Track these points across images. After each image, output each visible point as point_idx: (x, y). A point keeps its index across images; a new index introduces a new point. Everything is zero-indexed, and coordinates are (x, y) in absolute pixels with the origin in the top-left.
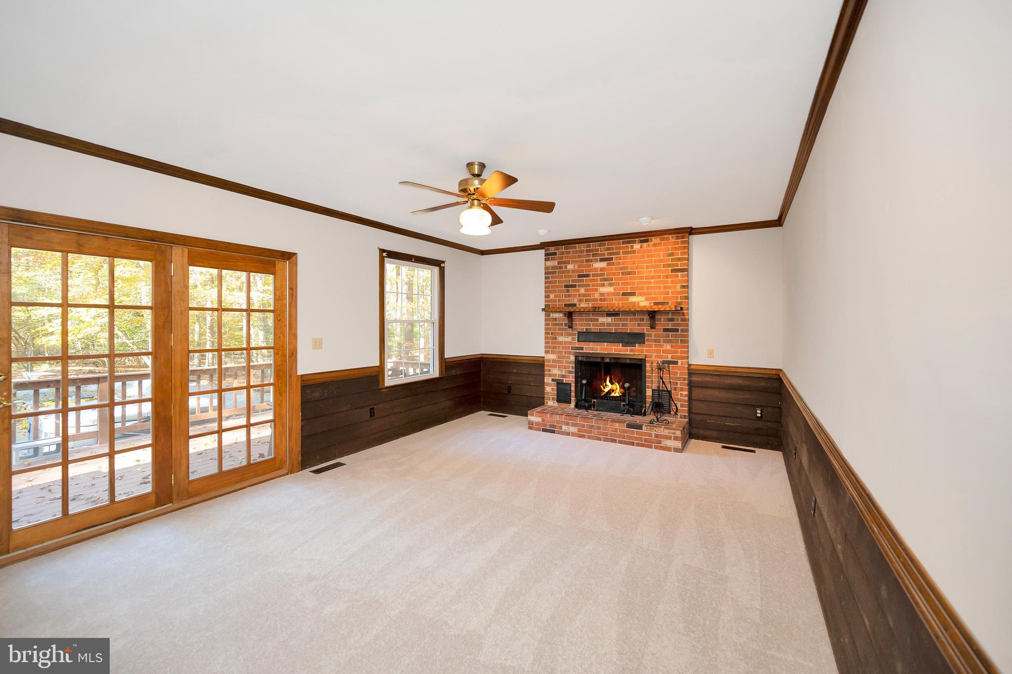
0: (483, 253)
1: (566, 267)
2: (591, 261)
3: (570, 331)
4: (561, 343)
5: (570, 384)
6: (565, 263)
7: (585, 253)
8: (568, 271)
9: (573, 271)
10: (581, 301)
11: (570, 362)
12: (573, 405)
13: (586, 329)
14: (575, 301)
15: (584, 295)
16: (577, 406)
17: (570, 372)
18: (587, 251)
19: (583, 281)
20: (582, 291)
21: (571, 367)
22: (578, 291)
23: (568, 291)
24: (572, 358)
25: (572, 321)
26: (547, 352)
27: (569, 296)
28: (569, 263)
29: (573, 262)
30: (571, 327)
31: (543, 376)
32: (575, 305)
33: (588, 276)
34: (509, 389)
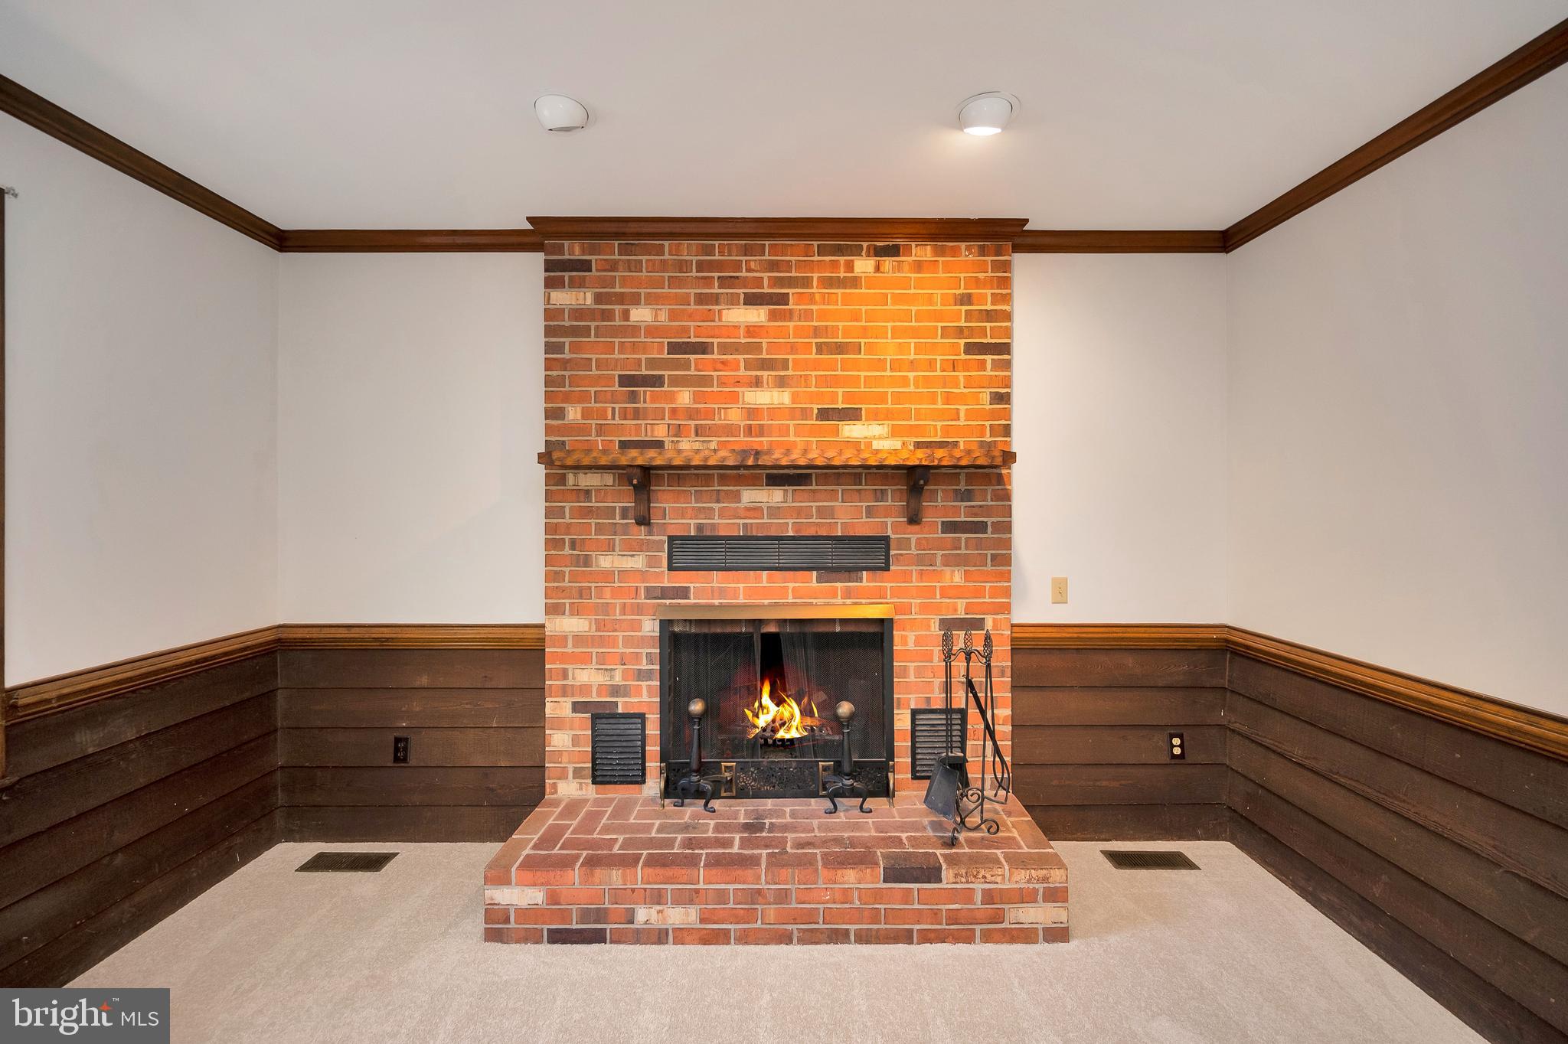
0: (283, 240)
1: (626, 315)
2: (715, 299)
3: (641, 533)
4: (607, 576)
5: (642, 717)
6: (621, 299)
7: (694, 274)
8: (634, 330)
9: (652, 331)
10: (678, 431)
11: (642, 641)
12: (654, 785)
13: (700, 527)
14: (660, 432)
15: (691, 414)
16: (672, 790)
17: (641, 675)
18: (701, 266)
19: (686, 365)
20: (685, 397)
21: (648, 657)
22: (671, 397)
23: (633, 397)
24: (650, 627)
25: (649, 501)
26: (553, 610)
27: (637, 414)
28: (635, 300)
29: (652, 300)
30: (644, 521)
31: (539, 694)
32: (659, 445)
33: (703, 349)
34: (401, 749)
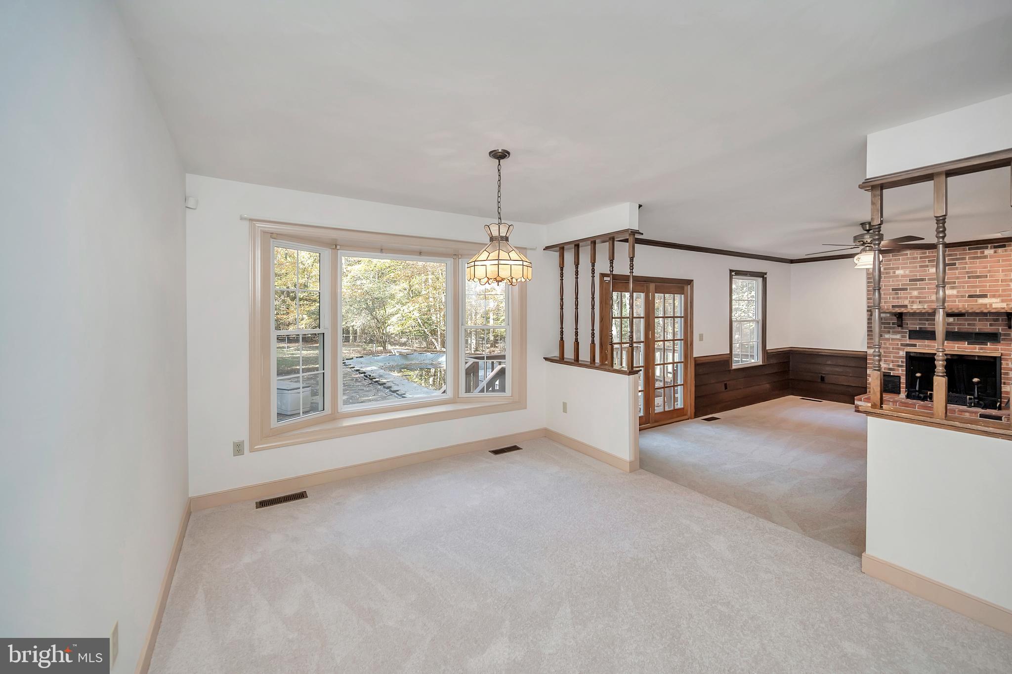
0: (792, 261)
1: (894, 273)
2: (927, 266)
3: (900, 329)
4: (888, 339)
5: (899, 377)
6: (893, 268)
7: (919, 260)
8: (898, 276)
9: (903, 276)
10: (913, 302)
11: (900, 357)
12: (903, 395)
13: (919, 328)
14: (906, 302)
15: (917, 297)
16: (908, 397)
17: (899, 366)
18: (921, 258)
19: (917, 285)
20: (915, 293)
21: (902, 361)
22: (910, 293)
23: (897, 294)
24: (902, 354)
25: (902, 320)
26: (868, 347)
27: (898, 298)
28: (898, 268)
29: (902, 268)
30: (901, 325)
31: (866, 368)
32: (906, 306)
33: (922, 280)
34: (823, 379)
